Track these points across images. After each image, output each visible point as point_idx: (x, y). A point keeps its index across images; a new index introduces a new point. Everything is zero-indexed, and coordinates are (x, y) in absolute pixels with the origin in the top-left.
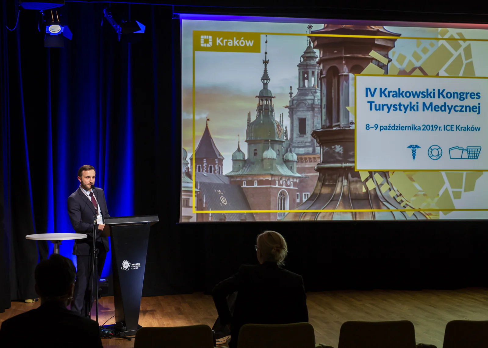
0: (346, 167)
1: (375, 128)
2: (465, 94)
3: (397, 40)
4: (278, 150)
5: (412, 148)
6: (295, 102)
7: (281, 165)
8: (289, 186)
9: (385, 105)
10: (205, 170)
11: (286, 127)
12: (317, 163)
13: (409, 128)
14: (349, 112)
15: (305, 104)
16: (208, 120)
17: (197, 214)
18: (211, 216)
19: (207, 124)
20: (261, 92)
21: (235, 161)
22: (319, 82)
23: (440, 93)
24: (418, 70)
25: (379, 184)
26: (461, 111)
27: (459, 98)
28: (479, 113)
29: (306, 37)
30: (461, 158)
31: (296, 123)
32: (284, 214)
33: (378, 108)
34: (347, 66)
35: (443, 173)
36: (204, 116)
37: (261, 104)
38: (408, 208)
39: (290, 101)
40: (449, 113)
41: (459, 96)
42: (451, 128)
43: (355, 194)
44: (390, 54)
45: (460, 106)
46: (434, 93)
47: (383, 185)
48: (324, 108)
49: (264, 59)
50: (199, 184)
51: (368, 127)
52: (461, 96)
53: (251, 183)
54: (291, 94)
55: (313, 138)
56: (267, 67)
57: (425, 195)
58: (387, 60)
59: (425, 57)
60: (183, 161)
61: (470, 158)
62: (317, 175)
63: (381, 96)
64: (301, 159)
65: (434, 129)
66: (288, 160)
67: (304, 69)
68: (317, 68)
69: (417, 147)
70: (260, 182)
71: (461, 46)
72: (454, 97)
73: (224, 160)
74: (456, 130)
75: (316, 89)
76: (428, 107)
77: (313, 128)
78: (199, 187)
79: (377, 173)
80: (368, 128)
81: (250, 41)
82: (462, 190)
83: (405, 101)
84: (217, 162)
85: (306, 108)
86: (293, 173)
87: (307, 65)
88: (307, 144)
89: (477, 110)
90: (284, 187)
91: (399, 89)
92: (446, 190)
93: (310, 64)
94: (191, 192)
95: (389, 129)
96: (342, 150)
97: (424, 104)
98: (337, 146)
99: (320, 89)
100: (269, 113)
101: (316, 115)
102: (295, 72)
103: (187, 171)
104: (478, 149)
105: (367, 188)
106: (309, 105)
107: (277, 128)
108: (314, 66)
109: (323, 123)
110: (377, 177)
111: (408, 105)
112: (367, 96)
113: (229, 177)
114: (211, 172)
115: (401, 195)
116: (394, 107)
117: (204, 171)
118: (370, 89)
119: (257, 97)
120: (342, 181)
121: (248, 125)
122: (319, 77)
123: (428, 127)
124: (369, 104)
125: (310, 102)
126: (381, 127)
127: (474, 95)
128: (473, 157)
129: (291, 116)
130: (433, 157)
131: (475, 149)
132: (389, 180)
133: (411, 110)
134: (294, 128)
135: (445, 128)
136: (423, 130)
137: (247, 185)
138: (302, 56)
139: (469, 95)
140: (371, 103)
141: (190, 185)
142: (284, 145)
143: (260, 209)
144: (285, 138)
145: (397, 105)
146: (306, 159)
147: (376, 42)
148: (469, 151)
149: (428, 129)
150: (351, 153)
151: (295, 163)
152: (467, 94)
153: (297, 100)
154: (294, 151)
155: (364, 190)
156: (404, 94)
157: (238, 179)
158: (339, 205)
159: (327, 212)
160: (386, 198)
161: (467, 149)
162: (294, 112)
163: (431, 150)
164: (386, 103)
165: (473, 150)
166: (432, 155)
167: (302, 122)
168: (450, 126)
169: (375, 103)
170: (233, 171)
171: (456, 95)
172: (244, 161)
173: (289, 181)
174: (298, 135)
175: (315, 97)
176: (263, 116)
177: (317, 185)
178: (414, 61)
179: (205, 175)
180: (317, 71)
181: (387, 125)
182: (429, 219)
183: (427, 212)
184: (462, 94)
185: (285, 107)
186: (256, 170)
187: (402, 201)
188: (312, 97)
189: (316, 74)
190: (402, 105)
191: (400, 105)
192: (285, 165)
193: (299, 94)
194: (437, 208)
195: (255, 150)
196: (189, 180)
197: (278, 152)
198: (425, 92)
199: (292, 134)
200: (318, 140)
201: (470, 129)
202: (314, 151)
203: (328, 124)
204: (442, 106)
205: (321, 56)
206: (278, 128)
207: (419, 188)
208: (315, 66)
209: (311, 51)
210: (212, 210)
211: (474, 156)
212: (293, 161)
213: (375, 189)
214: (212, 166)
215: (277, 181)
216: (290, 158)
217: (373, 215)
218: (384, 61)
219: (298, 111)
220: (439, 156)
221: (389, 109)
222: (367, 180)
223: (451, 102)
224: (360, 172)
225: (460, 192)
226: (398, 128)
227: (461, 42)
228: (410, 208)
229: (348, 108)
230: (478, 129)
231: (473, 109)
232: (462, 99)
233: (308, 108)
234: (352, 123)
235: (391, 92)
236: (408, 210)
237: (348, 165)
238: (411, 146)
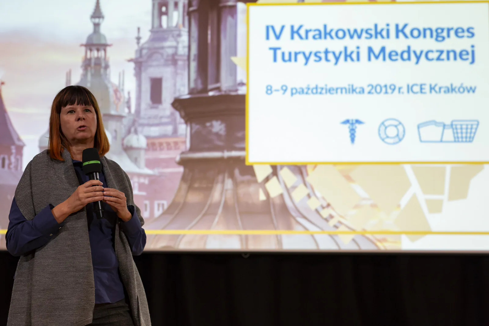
0: (230, 159)
1: (282, 92)
2: (445, 31)
4: (116, 131)
5: (350, 123)
6: (144, 52)
9: (299, 53)
11: (129, 93)
12: (180, 152)
14: (236, 66)
15: (162, 55)
16: (2, 84)
19: (0, 91)
20: (90, 38)
22: (186, 18)
23: (400, 31)
25: (289, 186)
26: (438, 59)
27: (435, 37)
28: (473, 62)
30: (441, 141)
31: (147, 87)
33: (287, 57)
35: (408, 168)
37: (88, 57)
38: (342, 228)
39: (136, 51)
40: (417, 63)
41: (435, 34)
42: (421, 89)
43: (247, 203)
45: (437, 51)
46: (388, 31)
47: (297, 189)
48: (194, 60)
51: (271, 90)
52: (439, 34)
54: (138, 39)
55: (175, 110)
57: (374, 206)
61: (458, 141)
62: (180, 172)
63: (292, 38)
64: (153, 144)
65: (389, 91)
66: (131, 146)
69: (358, 122)
72: (425, 36)
74: (431, 92)
75: (180, 30)
76: (377, 54)
77: (175, 93)
79: (286, 168)
80: (269, 92)
82: (445, 197)
83: (336, 45)
84: (14, 151)
85: (162, 61)
86: (139, 167)
88: (165, 120)
89: (470, 57)
91: (325, 27)
92: (414, 197)
95: (307, 93)
96: (224, 129)
97: (370, 50)
98: (214, 123)
99: (187, 30)
100: (102, 70)
101: (179, 71)
104: (472, 125)
105: (267, 194)
106: (168, 56)
107: (114, 94)
109: (192, 85)
110: (285, 173)
111: (340, 53)
112: (268, 38)
114: (3, 166)
115: (329, 205)
116: (316, 55)
118: (273, 28)
119: (82, 45)
120: (223, 182)
122: (186, 11)
123: (378, 87)
124: (272, 51)
125: (170, 51)
126: (292, 89)
127: (463, 31)
128: (464, 140)
129: (138, 74)
130: (388, 140)
131: (467, 125)
132: (308, 179)
133: (346, 60)
134: (143, 94)
135: (410, 89)
136: (369, 93)
139: (452, 33)
140: (275, 50)
142: (125, 121)
144: (126, 110)
145: (320, 52)
146: (161, 144)
148: (456, 129)
149: (378, 91)
151: (142, 153)
152: (449, 30)
153: (149, 49)
154: (142, 132)
155: (262, 197)
156: (333, 34)
158: (218, 222)
159: (196, 235)
160: (302, 210)
161: (452, 125)
162: (143, 68)
163: (384, 127)
164: (302, 50)
165: (464, 127)
166: (385, 136)
167: (157, 84)
168: (419, 86)
169: (282, 50)
171: (428, 32)
174: (149, 105)
175: (178, 43)
176: (92, 75)
177: (179, 189)
181: (304, 86)
183: (379, 237)
184: (439, 31)
185: (129, 61)
187: (331, 217)
188: (174, 44)
189: (181, 6)
190: (329, 52)
191: (326, 52)
192: (125, 154)
193: (153, 39)
194: (397, 229)
197: (114, 134)
198: (371, 30)
199: (138, 105)
200: (183, 114)
201: (457, 90)
202: (175, 131)
203: (200, 86)
204: (403, 52)
206: (116, 94)
207: (362, 193)
211: (466, 137)
212: (139, 149)
213: (282, 196)
214: (6, 156)
216: (135, 144)
217: (279, 240)
219: (150, 66)
220: (399, 138)
221: (307, 59)
222: (267, 179)
223: (420, 45)
224: (255, 167)
225: (441, 202)
226: (324, 91)
228: (347, 230)
229: (234, 59)
230: (472, 90)
231: (461, 55)
232: (440, 39)
233: (166, 60)
234: (242, 84)
235: (310, 30)
236: (343, 233)
237: (234, 154)
238: (347, 121)
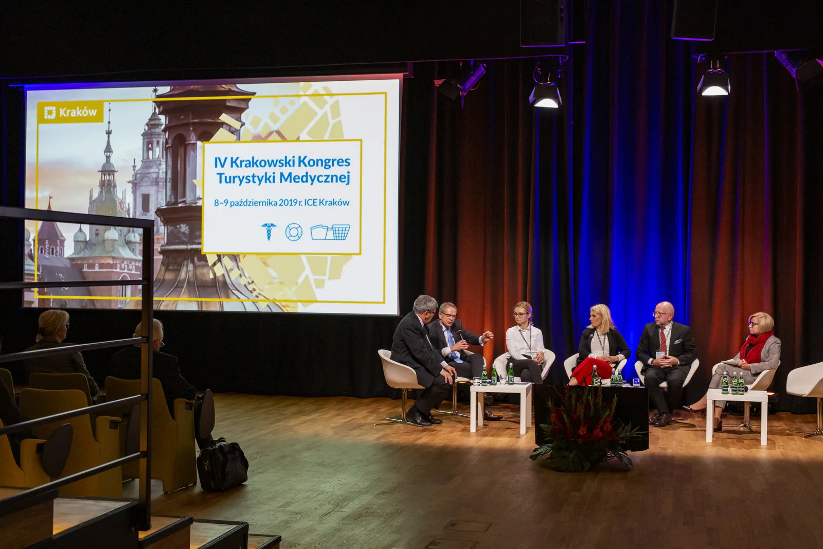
0: (192, 250)
1: (225, 204)
2: (331, 161)
3: (252, 100)
5: (267, 227)
6: (138, 176)
7: (123, 246)
8: (131, 270)
9: (236, 177)
10: (47, 251)
11: (129, 205)
12: (161, 245)
13: (264, 203)
14: (196, 186)
15: (149, 178)
16: (51, 198)
17: (39, 299)
18: (53, 302)
19: (49, 203)
20: (104, 166)
21: (76, 242)
22: (165, 152)
23: (301, 161)
24: (275, 134)
25: (228, 269)
26: (326, 181)
27: (324, 166)
28: (348, 183)
29: (151, 102)
30: (326, 239)
31: (140, 200)
32: (125, 301)
33: (228, 181)
34: (195, 134)
35: (303, 257)
36: (47, 194)
37: (103, 179)
38: (261, 298)
39: (133, 175)
40: (312, 184)
41: (324, 163)
42: (314, 202)
43: (202, 280)
44: (244, 116)
45: (325, 176)
46: (294, 161)
47: (233, 271)
48: (169, 182)
49: (107, 130)
50: (41, 267)
52: (327, 164)
53: (91, 266)
54: (134, 167)
55: (157, 217)
56: (110, 138)
57: (281, 283)
58: (240, 124)
59: (283, 118)
60: (26, 243)
61: (337, 239)
62: (160, 259)
63: (232, 166)
65: (293, 204)
66: (130, 241)
67: (148, 138)
68: (162, 136)
69: (272, 225)
70: (102, 266)
71: (326, 102)
72: (317, 165)
73: (65, 241)
74: (320, 205)
75: (160, 161)
76: (286, 178)
77: (157, 205)
78: (41, 271)
79: (226, 256)
80: (217, 204)
81: (93, 111)
82: (326, 277)
83: (259, 171)
84: (59, 243)
85: (150, 182)
86: (135, 255)
87: (151, 134)
89: (346, 180)
90: (126, 271)
91: (253, 158)
92: (307, 277)
93: (155, 133)
94: (33, 275)
95: (240, 205)
96: (188, 230)
97: (282, 174)
98: (182, 225)
99: (165, 160)
100: (112, 189)
101: (160, 190)
102: (139, 142)
103: (30, 253)
104: (346, 228)
105: (215, 274)
106: (153, 179)
107: (119, 206)
108: (159, 134)
109: (168, 199)
110: (226, 260)
111: (263, 177)
112: (216, 166)
113: (71, 259)
114: (53, 254)
115: (253, 282)
116: (246, 178)
117: (46, 253)
118: (219, 158)
119: (99, 171)
120: (187, 266)
121: (90, 203)
122: (164, 147)
123: (286, 201)
124: (219, 176)
125: (154, 176)
126: (231, 202)
127: (343, 162)
129: (134, 192)
130: (291, 238)
131: (343, 228)
132: (240, 264)
133: (266, 182)
134: (138, 205)
135: (307, 202)
136: (280, 205)
137: (88, 269)
138: (147, 124)
139: (335, 162)
140: (221, 174)
141: (32, 268)
143: (101, 296)
145: (249, 177)
147: (228, 104)
148: (335, 230)
149: (286, 204)
150: (198, 234)
151: (137, 245)
152: (333, 161)
153: (141, 174)
154: (137, 232)
155: (212, 276)
156: (258, 163)
157: (79, 262)
158: (184, 292)
159: (170, 301)
160: (236, 286)
161: (333, 228)
162: (137, 187)
163: (289, 229)
164: (238, 175)
165: (341, 229)
166: (290, 235)
167: (146, 198)
168: (313, 201)
169: (225, 175)
170: (74, 254)
171: (320, 162)
172: (86, 242)
173: (130, 265)
174: (141, 213)
175: (159, 170)
176: (105, 192)
177: (160, 270)
178: (270, 123)
179: (47, 257)
180: (162, 140)
181: (239, 200)
182: (286, 311)
183: (284, 304)
184: (327, 161)
185: (128, 182)
186: (97, 252)
187: (254, 290)
188: (157, 170)
189: (161, 143)
191: (254, 176)
192: (127, 247)
193: (143, 167)
194: (295, 299)
195: (97, 230)
196: (31, 262)
197: (120, 232)
198: (283, 160)
199: (135, 212)
200: (162, 219)
201: (337, 203)
203: (173, 200)
204: (303, 177)
205: (167, 123)
206: (121, 205)
207: (274, 274)
208: (161, 135)
209: (157, 118)
210: (53, 295)
211: (342, 237)
212: (135, 243)
213: (223, 275)
214: (54, 247)
215: (118, 265)
216: (133, 239)
217: (222, 306)
218: (236, 124)
219: (142, 186)
220: (299, 237)
221: (241, 181)
222: (215, 264)
223: (314, 171)
224: (207, 256)
225: (323, 281)
226: (251, 204)
227: (327, 98)
228: (264, 298)
229: (194, 181)
230: (347, 203)
231: (340, 179)
232: (327, 167)
233: (152, 182)
234: (200, 199)
235: (244, 161)
236: (262, 301)
237: (194, 246)
238: (266, 225)
